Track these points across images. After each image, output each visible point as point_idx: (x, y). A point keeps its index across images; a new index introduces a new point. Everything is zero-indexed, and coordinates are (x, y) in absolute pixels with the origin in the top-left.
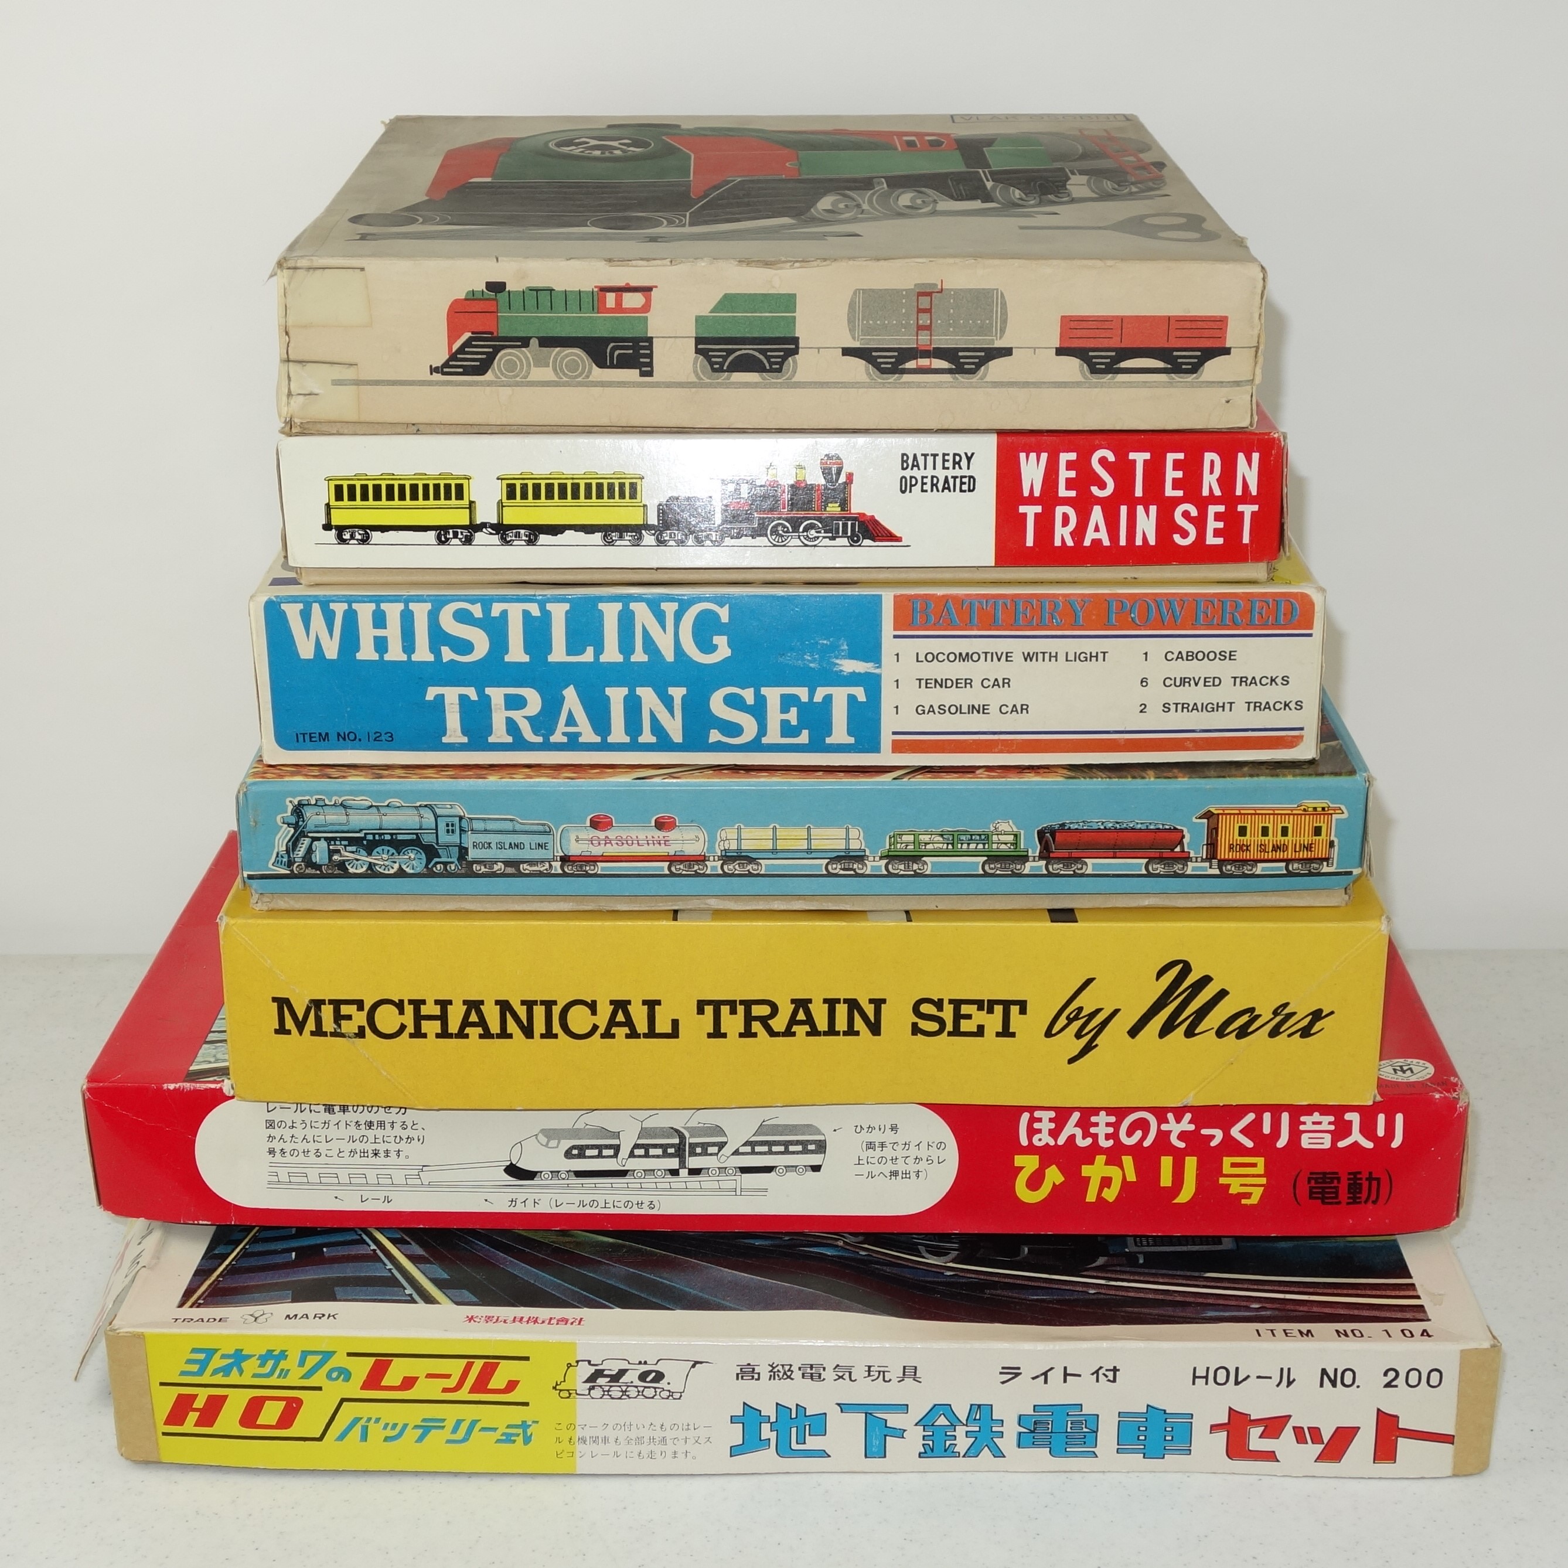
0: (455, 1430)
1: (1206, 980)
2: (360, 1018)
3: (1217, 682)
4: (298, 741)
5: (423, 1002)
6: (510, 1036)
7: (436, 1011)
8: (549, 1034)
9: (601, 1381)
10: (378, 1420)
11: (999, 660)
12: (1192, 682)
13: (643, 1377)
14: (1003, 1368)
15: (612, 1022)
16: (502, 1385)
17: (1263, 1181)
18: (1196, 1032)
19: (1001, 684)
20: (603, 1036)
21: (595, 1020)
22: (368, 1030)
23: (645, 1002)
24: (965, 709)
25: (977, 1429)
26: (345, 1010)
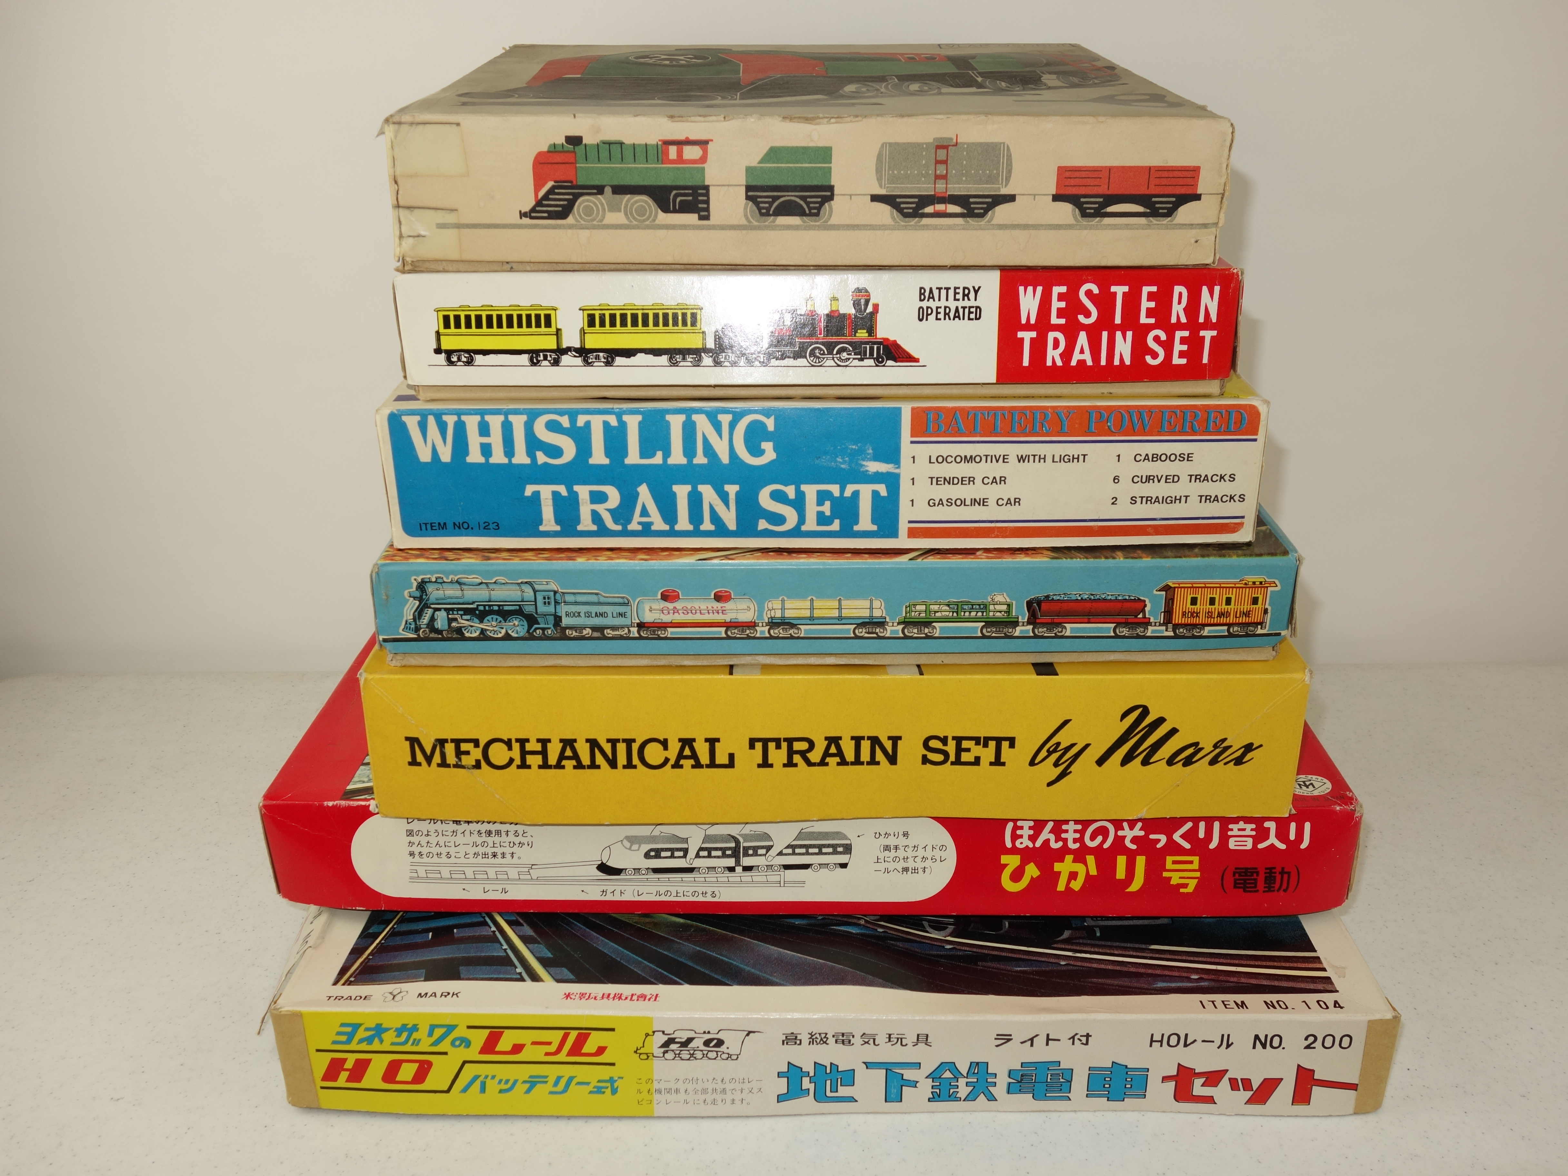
0: (556, 1084)
1: (1161, 721)
2: (477, 753)
3: (1176, 479)
4: (421, 530)
5: (528, 740)
6: (598, 767)
7: (538, 747)
8: (629, 765)
9: (673, 1046)
10: (493, 1077)
11: (997, 461)
12: (1156, 479)
13: (707, 1043)
14: (997, 1035)
15: (680, 756)
16: (593, 1050)
17: (1198, 874)
18: (1151, 761)
19: (998, 481)
20: (673, 767)
21: (666, 754)
22: (483, 763)
23: (707, 740)
24: (968, 502)
25: (976, 1080)
26: (464, 747)
